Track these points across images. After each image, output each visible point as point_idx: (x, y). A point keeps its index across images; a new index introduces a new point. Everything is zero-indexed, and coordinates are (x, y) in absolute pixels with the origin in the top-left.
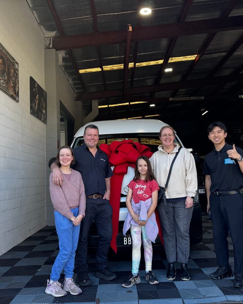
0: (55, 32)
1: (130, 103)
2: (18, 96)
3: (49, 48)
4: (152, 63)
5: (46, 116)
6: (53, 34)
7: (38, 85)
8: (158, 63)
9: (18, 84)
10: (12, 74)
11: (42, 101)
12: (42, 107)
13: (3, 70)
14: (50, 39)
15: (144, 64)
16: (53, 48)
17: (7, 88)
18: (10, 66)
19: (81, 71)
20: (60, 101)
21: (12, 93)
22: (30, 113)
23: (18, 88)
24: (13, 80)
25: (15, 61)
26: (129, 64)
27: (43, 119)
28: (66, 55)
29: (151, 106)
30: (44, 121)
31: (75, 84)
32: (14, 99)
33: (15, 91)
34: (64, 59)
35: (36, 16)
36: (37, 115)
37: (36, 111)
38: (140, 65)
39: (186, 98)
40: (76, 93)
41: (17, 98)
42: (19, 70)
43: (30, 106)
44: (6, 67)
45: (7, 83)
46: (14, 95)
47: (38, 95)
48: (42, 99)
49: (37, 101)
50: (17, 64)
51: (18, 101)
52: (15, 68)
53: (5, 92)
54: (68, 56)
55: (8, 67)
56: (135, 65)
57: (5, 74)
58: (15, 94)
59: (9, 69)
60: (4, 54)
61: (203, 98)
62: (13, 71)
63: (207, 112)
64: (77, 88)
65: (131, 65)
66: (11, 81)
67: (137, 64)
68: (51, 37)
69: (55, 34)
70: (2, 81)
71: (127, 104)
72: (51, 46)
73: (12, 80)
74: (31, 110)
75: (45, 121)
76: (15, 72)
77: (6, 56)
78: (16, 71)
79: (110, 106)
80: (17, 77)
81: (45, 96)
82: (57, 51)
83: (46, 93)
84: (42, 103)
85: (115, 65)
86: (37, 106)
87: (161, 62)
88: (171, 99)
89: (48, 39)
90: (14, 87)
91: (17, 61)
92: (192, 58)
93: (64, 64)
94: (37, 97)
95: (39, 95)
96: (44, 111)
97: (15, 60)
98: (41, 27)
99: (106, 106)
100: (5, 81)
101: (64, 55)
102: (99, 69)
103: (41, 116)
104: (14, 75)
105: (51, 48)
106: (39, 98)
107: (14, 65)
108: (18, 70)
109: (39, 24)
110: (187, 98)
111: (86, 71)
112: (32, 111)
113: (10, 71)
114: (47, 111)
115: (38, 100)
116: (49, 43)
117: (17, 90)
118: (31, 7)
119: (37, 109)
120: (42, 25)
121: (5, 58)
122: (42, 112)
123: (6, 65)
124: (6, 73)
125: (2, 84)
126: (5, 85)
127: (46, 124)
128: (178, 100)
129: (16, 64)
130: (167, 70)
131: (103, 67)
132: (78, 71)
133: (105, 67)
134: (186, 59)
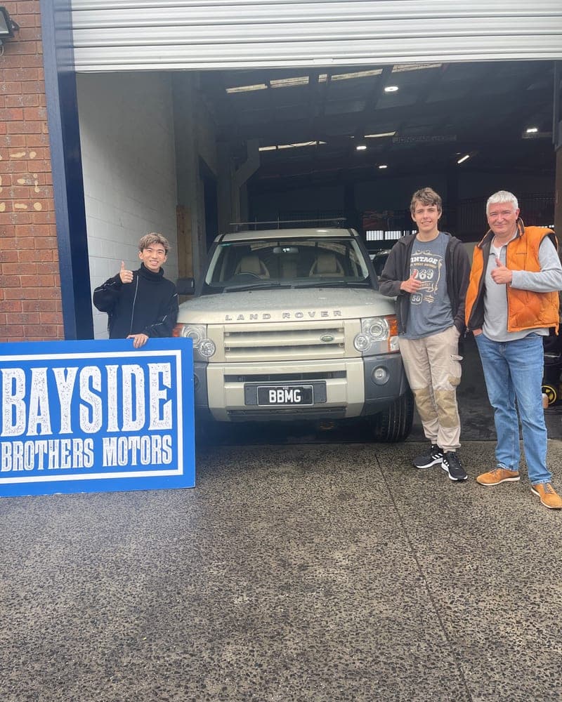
4: (362, 74)
8: (372, 73)
15: (347, 76)
19: (231, 90)
26: (320, 76)
29: (359, 148)
38: (340, 77)
39: (424, 137)
56: (330, 77)
63: (467, 157)
65: (322, 78)
67: (333, 76)
85: (292, 79)
87: (378, 71)
88: (395, 139)
111: (239, 90)
128: (408, 141)
130: (388, 89)
131: (272, 82)
132: (225, 90)
133: (274, 82)
134: (425, 66)
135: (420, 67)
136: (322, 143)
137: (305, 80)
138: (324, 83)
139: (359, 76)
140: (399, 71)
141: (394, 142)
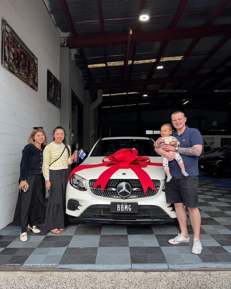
1: (127, 93)
2: (37, 86)
3: (64, 46)
4: (147, 61)
5: (60, 102)
6: (67, 34)
7: (54, 77)
8: (151, 61)
9: (37, 76)
10: (32, 68)
11: (57, 90)
13: (24, 64)
15: (141, 62)
16: (67, 46)
17: (28, 80)
18: (30, 61)
19: (90, 66)
20: (72, 90)
21: (32, 84)
22: (47, 100)
23: (37, 79)
24: (33, 72)
26: (129, 61)
27: (57, 105)
28: (77, 52)
29: (144, 96)
31: (84, 76)
32: (34, 89)
33: (35, 82)
34: (76, 56)
35: (53, 19)
36: (53, 102)
37: (52, 99)
38: (138, 62)
40: (85, 83)
41: (36, 88)
42: (38, 65)
43: (47, 94)
44: (27, 61)
45: (27, 76)
46: (34, 85)
48: (57, 88)
49: (53, 90)
50: (37, 59)
51: (37, 91)
52: (34, 63)
53: (26, 83)
54: (79, 53)
55: (28, 62)
56: (133, 62)
57: (26, 68)
58: (35, 84)
59: (29, 64)
60: (25, 51)
61: (186, 91)
62: (32, 65)
63: (188, 102)
64: (85, 80)
65: (130, 62)
66: (31, 74)
67: (135, 62)
68: (66, 37)
69: (69, 34)
70: (23, 73)
71: (125, 93)
72: (65, 45)
74: (47, 98)
75: (59, 106)
77: (27, 52)
78: (35, 65)
79: (111, 95)
80: (36, 71)
81: (60, 86)
82: (71, 49)
83: (60, 84)
84: (57, 92)
85: (117, 62)
86: (52, 94)
87: (154, 60)
88: (160, 91)
89: (63, 39)
90: (34, 79)
91: (37, 57)
92: (179, 58)
93: (76, 60)
94: (53, 86)
95: (54, 85)
96: (58, 99)
97: (35, 56)
98: (58, 28)
99: (109, 95)
100: (25, 73)
101: (76, 53)
102: (104, 65)
103: (56, 102)
104: (34, 69)
105: (65, 47)
106: (55, 87)
107: (33, 60)
109: (56, 25)
110: (173, 91)
111: (93, 66)
112: (48, 98)
116: (64, 41)
117: (36, 82)
118: (49, 11)
119: (52, 96)
120: (58, 27)
121: (26, 54)
122: (57, 99)
123: (27, 60)
124: (27, 66)
125: (23, 76)
126: (26, 77)
127: (60, 108)
128: (166, 92)
129: (36, 60)
130: (159, 68)
131: (107, 63)
132: (87, 66)
133: (109, 63)
134: (174, 59)
135: (172, 60)
136: (129, 93)
137: (122, 63)
138: (130, 65)
140: (163, 60)
141: (160, 92)
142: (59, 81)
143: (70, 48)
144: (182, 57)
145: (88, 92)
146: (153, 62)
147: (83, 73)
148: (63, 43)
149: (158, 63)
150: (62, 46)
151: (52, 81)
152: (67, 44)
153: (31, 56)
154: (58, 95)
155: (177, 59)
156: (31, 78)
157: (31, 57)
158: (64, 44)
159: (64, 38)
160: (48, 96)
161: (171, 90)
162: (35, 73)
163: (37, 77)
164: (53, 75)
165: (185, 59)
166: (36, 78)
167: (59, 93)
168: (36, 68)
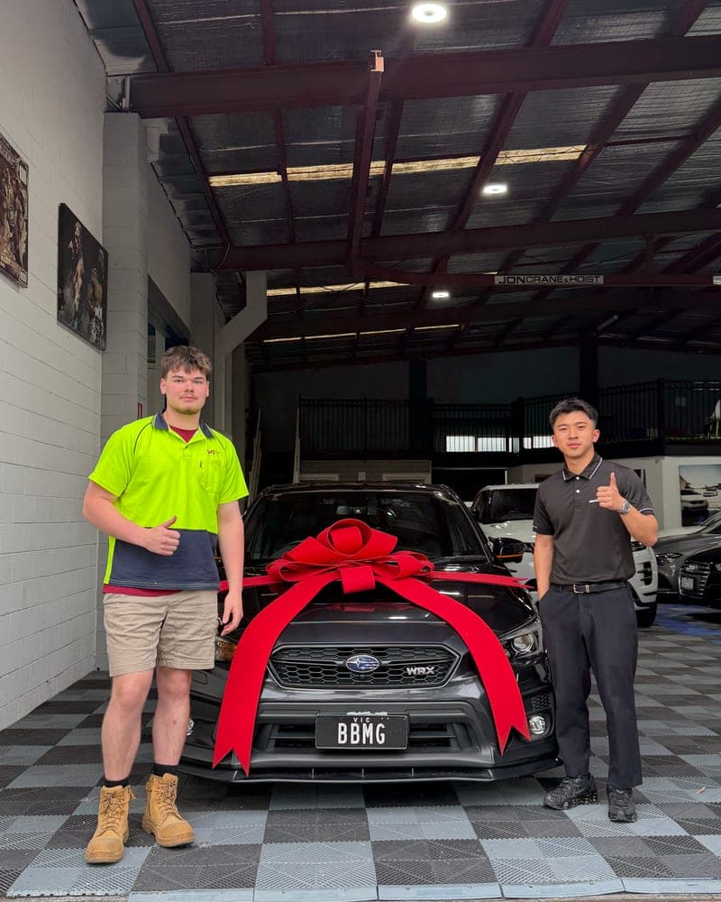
0: (140, 60)
1: (367, 285)
2: (26, 270)
3: (120, 110)
4: (445, 164)
5: (105, 325)
6: (133, 65)
7: (83, 229)
8: (461, 164)
9: (27, 230)
10: (9, 201)
11: (93, 279)
12: (94, 298)
14: (124, 81)
15: (419, 167)
16: (132, 109)
19: (217, 181)
20: (149, 279)
21: (8, 261)
22: (58, 319)
23: (26, 242)
24: (12, 217)
25: (18, 160)
26: (373, 164)
27: (94, 335)
28: (169, 130)
29: (437, 295)
30: (97, 341)
31: (193, 220)
32: (14, 277)
33: (17, 253)
34: (165, 143)
35: (83, 9)
36: (79, 325)
37: (76, 313)
38: (406, 168)
39: (548, 277)
40: (196, 247)
41: (22, 276)
42: (29, 186)
43: (59, 295)
46: (15, 266)
47: (81, 262)
48: (94, 271)
49: (80, 280)
50: (25, 167)
51: (25, 285)
52: (17, 181)
54: (177, 133)
56: (388, 168)
58: (18, 261)
61: (601, 280)
62: (11, 191)
64: (201, 233)
65: (377, 167)
66: (6, 223)
67: (395, 166)
68: (129, 75)
69: (142, 65)
71: (361, 286)
72: (125, 103)
73: (9, 220)
74: (59, 309)
75: (99, 344)
76: (18, 194)
78: (21, 188)
79: (303, 290)
80: (24, 211)
81: (103, 264)
82: (145, 120)
83: (106, 253)
84: (94, 287)
85: (325, 167)
86: (77, 296)
87: (472, 162)
88: (499, 280)
89: (115, 81)
90: (15, 241)
91: (25, 160)
92: (570, 153)
93: (163, 157)
94: (79, 267)
95: (84, 262)
96: (98, 311)
97: (18, 156)
98: (98, 42)
99: (293, 291)
101: (165, 131)
102: (274, 177)
103: (90, 326)
104: (14, 204)
105: (126, 111)
106: (85, 269)
107: (14, 172)
108: (25, 187)
109: (90, 33)
110: (550, 280)
111: (231, 181)
112: (62, 312)
113: (5, 192)
114: (109, 308)
115: (82, 276)
116: (120, 91)
117: (22, 251)
119: (77, 304)
120: (100, 36)
122: (92, 315)
127: (104, 350)
128: (520, 283)
129: (21, 169)
130: (489, 190)
131: (289, 170)
132: (207, 180)
133: (295, 169)
134: (552, 158)
135: (544, 158)
136: (373, 285)
137: (346, 171)
138: (379, 177)
139: (439, 168)
140: (508, 162)
141: (497, 282)
142: (101, 243)
143: (143, 116)
144: (582, 147)
145: (208, 280)
146: (465, 166)
147: (190, 206)
148: (116, 97)
149: (486, 171)
150: (113, 108)
151: (74, 244)
152: (131, 100)
153: (6, 156)
154: (96, 300)
155: (562, 157)
156: (5, 238)
157: (7, 163)
158: (120, 101)
159: (120, 79)
160: (61, 301)
161: (542, 277)
162: (18, 217)
163: (24, 233)
164: (80, 223)
165: (593, 156)
166: (24, 239)
167: (99, 288)
168: (22, 200)
